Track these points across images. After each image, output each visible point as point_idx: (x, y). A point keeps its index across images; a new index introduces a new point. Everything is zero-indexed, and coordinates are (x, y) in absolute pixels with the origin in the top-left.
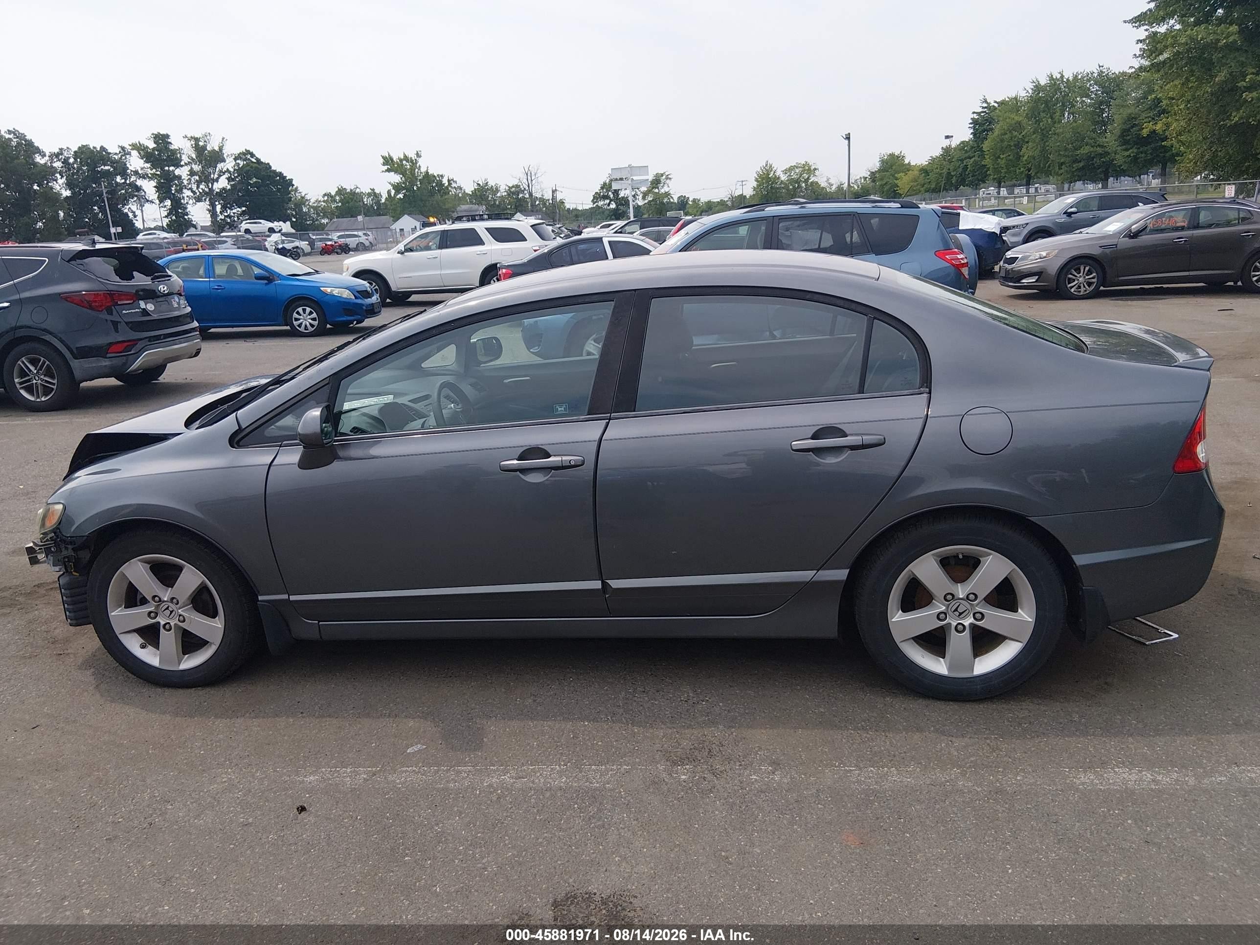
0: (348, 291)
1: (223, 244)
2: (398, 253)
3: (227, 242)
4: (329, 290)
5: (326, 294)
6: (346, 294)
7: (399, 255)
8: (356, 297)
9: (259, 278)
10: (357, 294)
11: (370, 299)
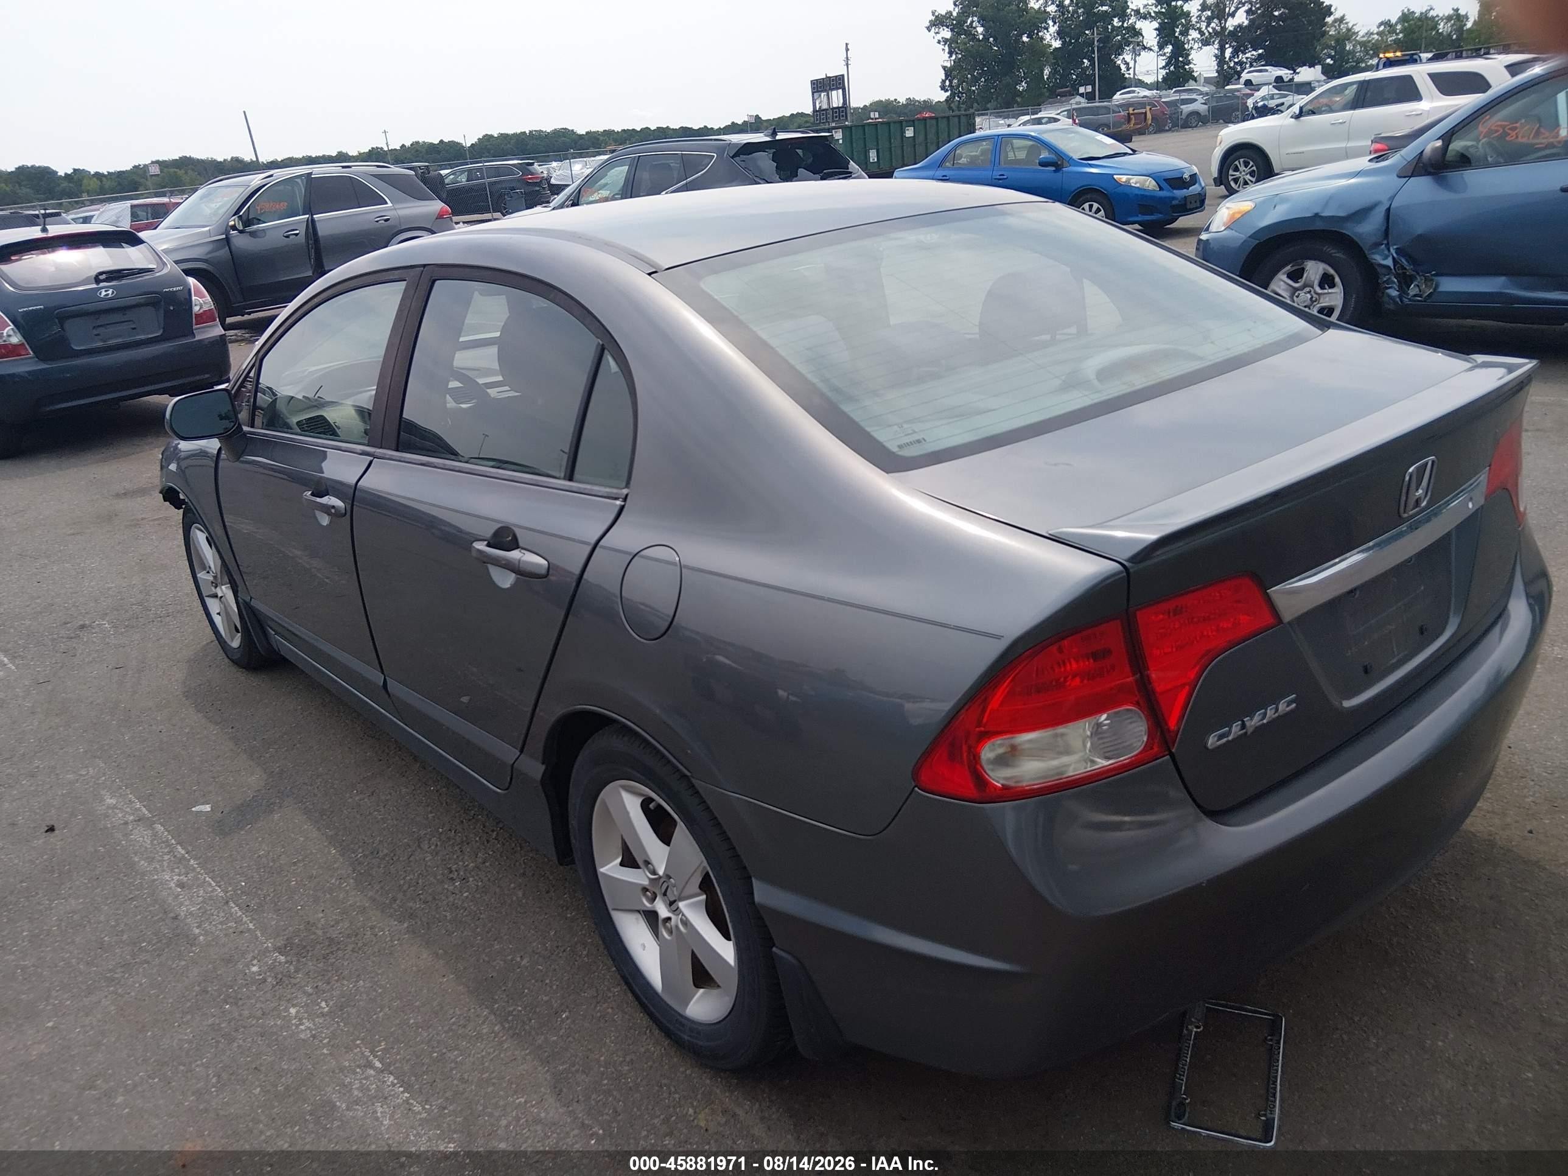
0: (1151, 179)
1: (1191, 103)
2: (1292, 117)
3: (1196, 100)
4: (1124, 178)
5: (1118, 184)
6: (1150, 184)
7: (1293, 120)
8: (1161, 189)
9: (1044, 164)
10: (1164, 185)
11: (1185, 190)
